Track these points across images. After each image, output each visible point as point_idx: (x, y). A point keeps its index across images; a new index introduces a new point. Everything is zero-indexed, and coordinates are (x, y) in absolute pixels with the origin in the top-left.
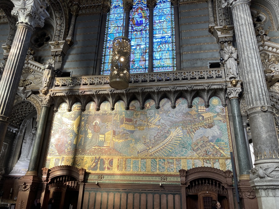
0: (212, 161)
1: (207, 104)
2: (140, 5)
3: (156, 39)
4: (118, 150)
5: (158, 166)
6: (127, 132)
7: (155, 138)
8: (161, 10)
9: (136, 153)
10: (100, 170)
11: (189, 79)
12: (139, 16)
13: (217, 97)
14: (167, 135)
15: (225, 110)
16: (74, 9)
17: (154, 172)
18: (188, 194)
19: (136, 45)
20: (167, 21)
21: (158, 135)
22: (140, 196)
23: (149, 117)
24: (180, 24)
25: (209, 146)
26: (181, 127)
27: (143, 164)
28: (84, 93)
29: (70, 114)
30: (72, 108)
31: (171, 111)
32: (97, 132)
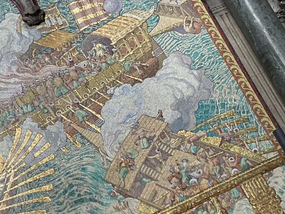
26: (28, 119)
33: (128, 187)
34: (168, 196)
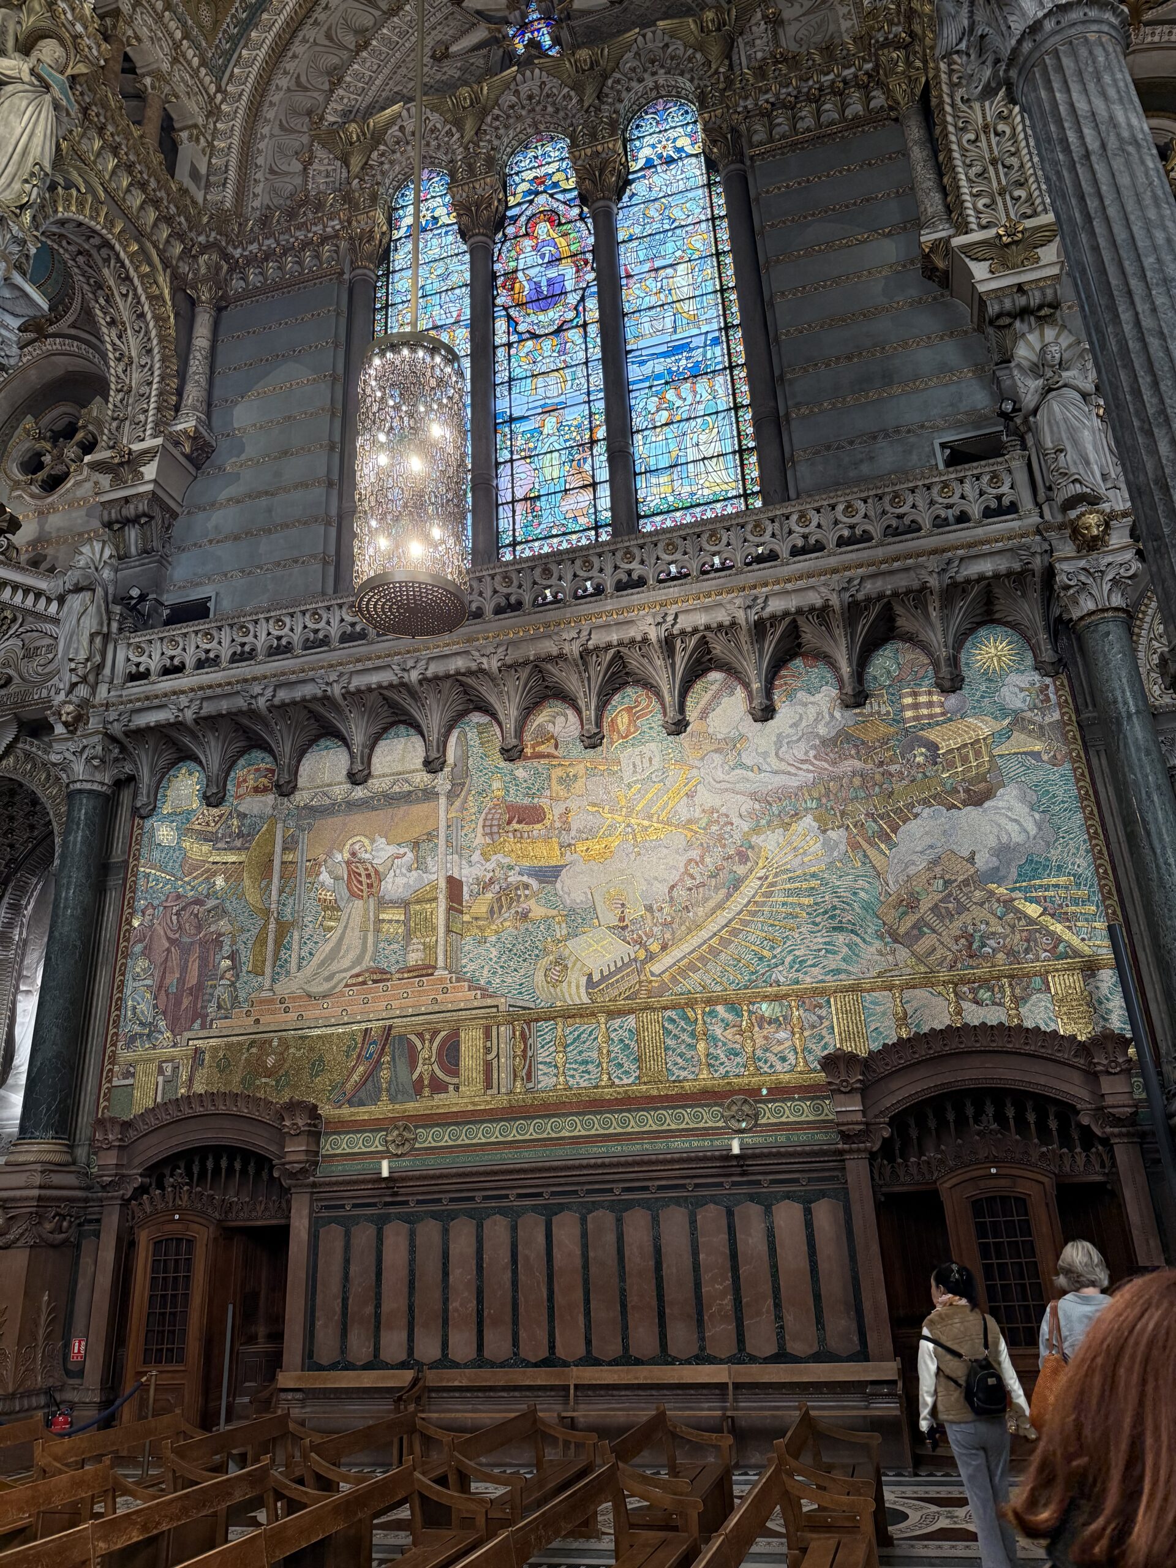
0: (1008, 991)
1: (945, 670)
2: (542, 199)
3: (642, 363)
4: (482, 982)
5: (701, 1046)
6: (525, 879)
7: (675, 893)
8: (657, 205)
9: (578, 987)
10: (393, 1100)
11: (831, 545)
12: (543, 256)
13: (1000, 629)
14: (741, 870)
15: (1057, 690)
16: (203, 270)
17: (685, 1079)
18: (885, 1189)
19: (540, 410)
20: (695, 256)
21: (693, 877)
22: (619, 1221)
23: (636, 782)
24: (762, 261)
25: (982, 905)
26: (809, 816)
27: (622, 1041)
28: (274, 696)
29: (220, 817)
30: (229, 787)
31: (750, 735)
32: (365, 894)
34: (949, 958)
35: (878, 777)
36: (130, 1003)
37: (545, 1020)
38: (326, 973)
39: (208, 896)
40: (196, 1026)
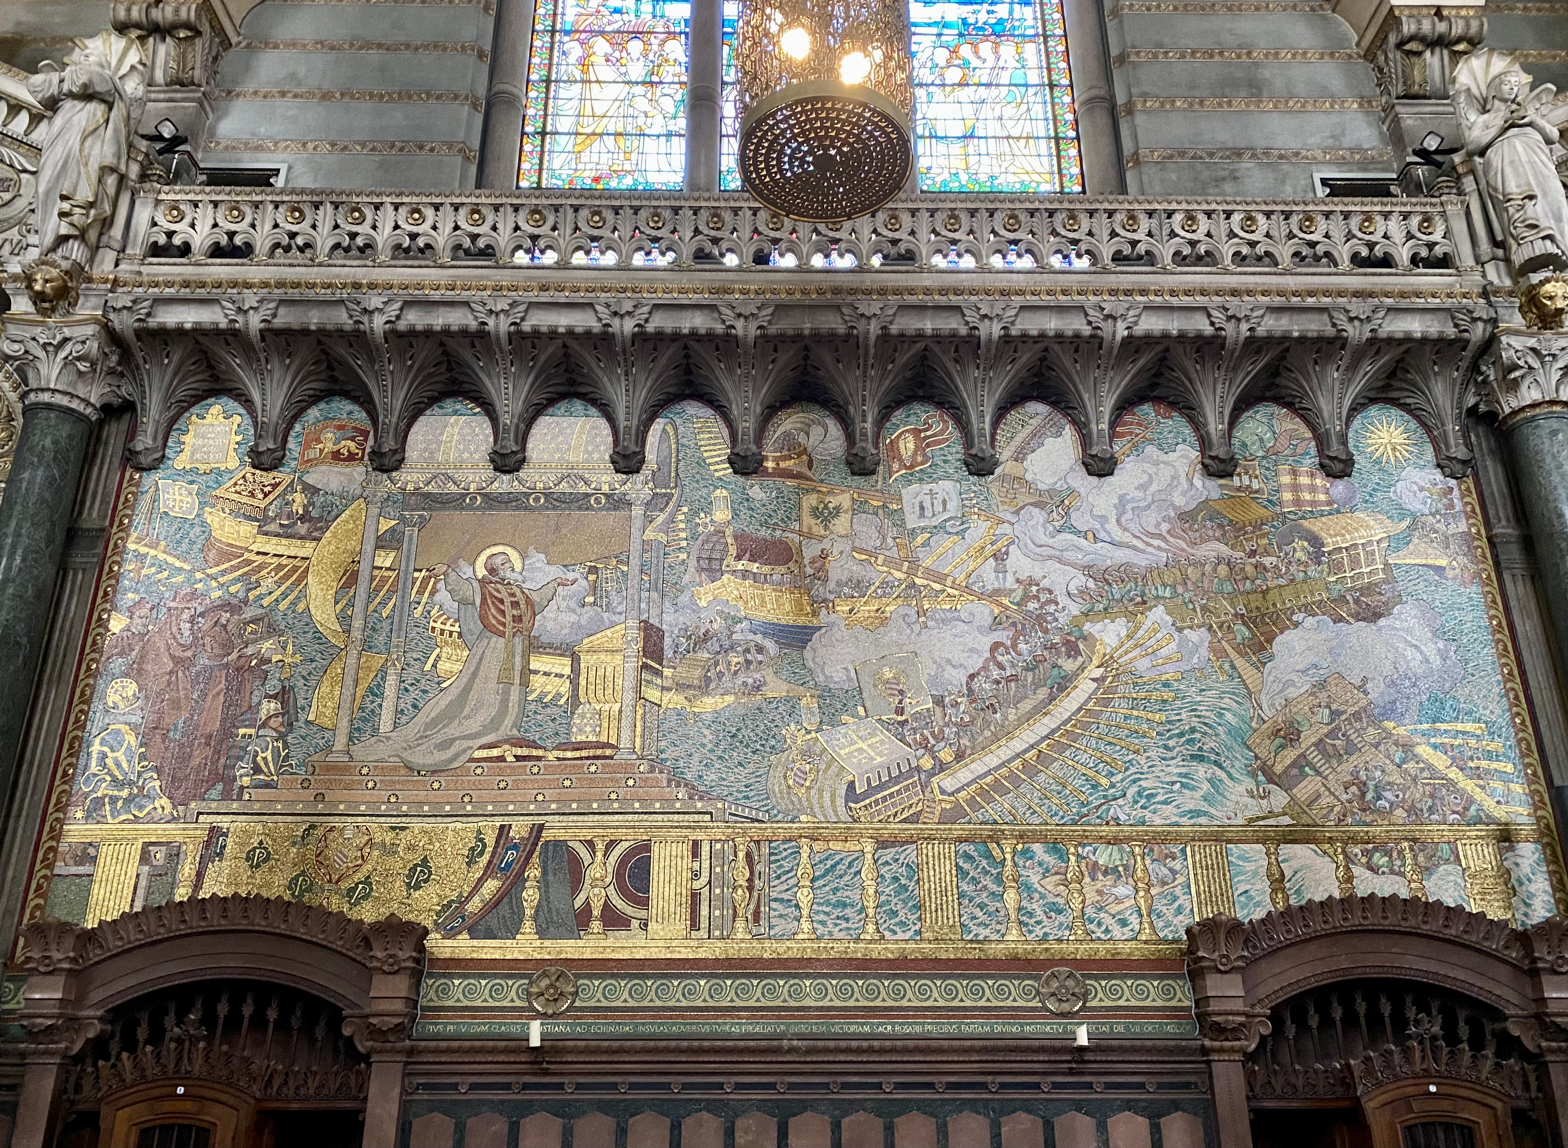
0: (1408, 855)
3: (928, 4)
4: (689, 776)
5: (1011, 897)
6: (759, 638)
7: (976, 686)
9: (833, 800)
10: (542, 933)
11: (1226, 261)
13: (1395, 412)
14: (1069, 665)
15: (1463, 497)
17: (986, 940)
18: (1262, 1105)
21: (1001, 667)
22: (889, 1129)
23: (922, 530)
26: (1161, 608)
27: (896, 879)
28: (398, 317)
29: (275, 486)
30: (291, 444)
31: (1082, 491)
32: (508, 631)
33: (1279, 769)
34: (1337, 809)
35: (1249, 569)
36: (96, 748)
37: (785, 841)
38: (439, 738)
39: (245, 602)
40: (214, 793)
